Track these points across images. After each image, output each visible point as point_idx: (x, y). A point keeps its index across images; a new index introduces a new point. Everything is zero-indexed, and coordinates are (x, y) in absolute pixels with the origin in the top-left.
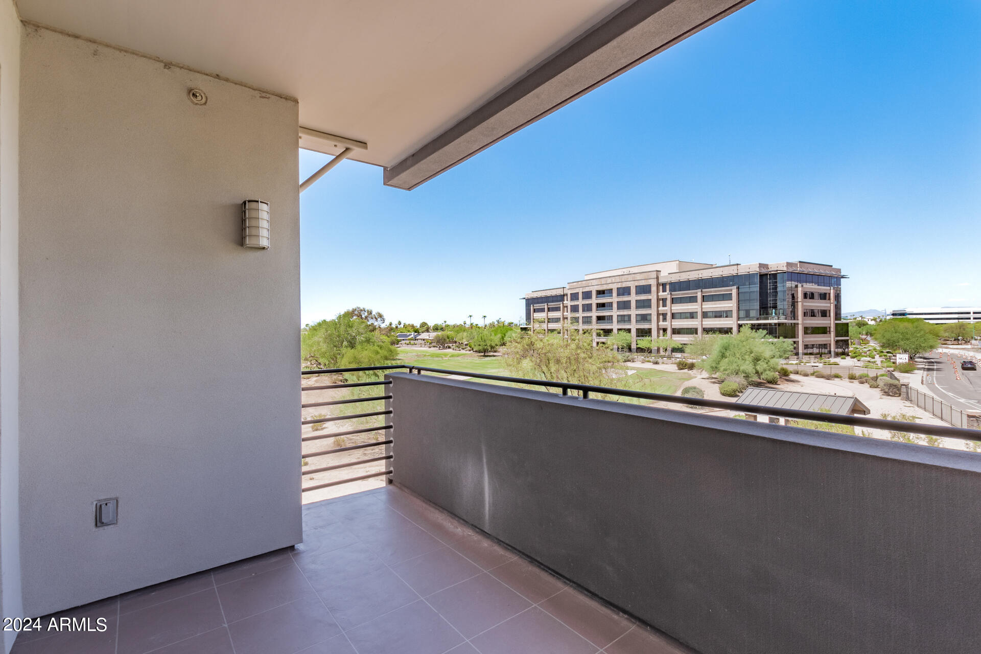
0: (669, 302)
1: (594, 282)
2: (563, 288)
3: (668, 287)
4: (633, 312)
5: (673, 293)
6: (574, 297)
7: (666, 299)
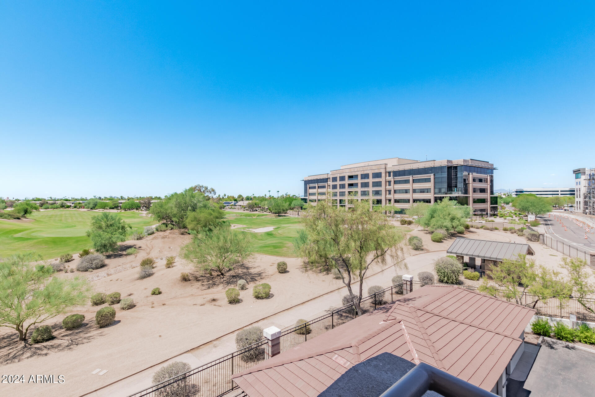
0: (392, 183)
1: (348, 171)
2: (328, 174)
3: (392, 174)
4: (371, 189)
5: (395, 177)
6: (335, 179)
7: (391, 181)
